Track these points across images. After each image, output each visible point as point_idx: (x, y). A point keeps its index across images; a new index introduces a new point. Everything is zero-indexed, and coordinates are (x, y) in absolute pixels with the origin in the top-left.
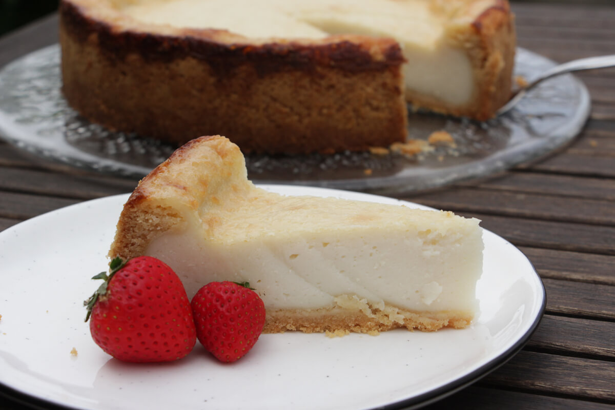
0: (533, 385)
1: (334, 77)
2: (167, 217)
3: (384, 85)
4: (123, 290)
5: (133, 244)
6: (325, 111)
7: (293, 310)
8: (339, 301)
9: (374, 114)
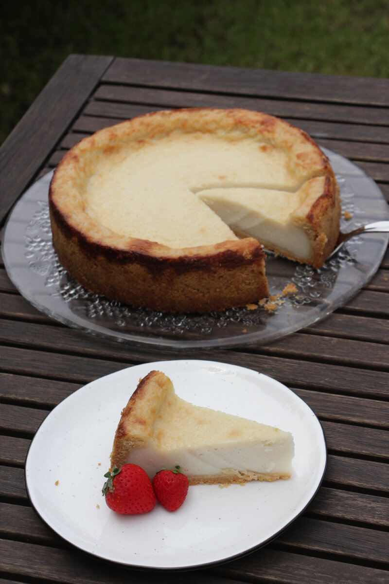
1: (223, 272)
2: (138, 442)
7: (203, 476)
8: (224, 472)
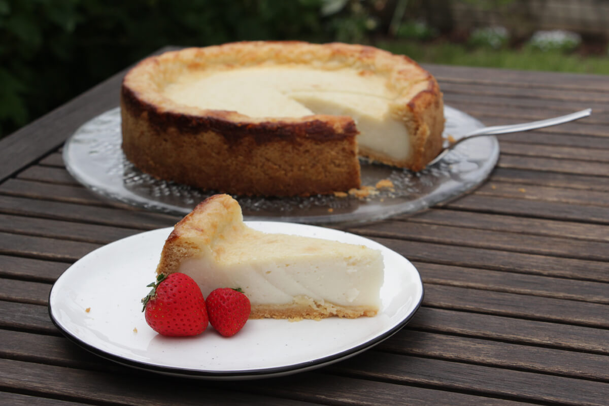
0: (411, 351)
1: (309, 145)
2: (191, 249)
3: (344, 150)
4: (165, 293)
5: (171, 265)
6: (303, 168)
7: (269, 305)
8: (296, 300)
9: (337, 169)
